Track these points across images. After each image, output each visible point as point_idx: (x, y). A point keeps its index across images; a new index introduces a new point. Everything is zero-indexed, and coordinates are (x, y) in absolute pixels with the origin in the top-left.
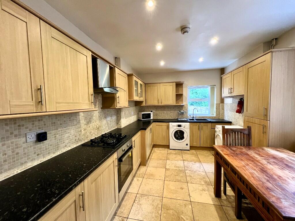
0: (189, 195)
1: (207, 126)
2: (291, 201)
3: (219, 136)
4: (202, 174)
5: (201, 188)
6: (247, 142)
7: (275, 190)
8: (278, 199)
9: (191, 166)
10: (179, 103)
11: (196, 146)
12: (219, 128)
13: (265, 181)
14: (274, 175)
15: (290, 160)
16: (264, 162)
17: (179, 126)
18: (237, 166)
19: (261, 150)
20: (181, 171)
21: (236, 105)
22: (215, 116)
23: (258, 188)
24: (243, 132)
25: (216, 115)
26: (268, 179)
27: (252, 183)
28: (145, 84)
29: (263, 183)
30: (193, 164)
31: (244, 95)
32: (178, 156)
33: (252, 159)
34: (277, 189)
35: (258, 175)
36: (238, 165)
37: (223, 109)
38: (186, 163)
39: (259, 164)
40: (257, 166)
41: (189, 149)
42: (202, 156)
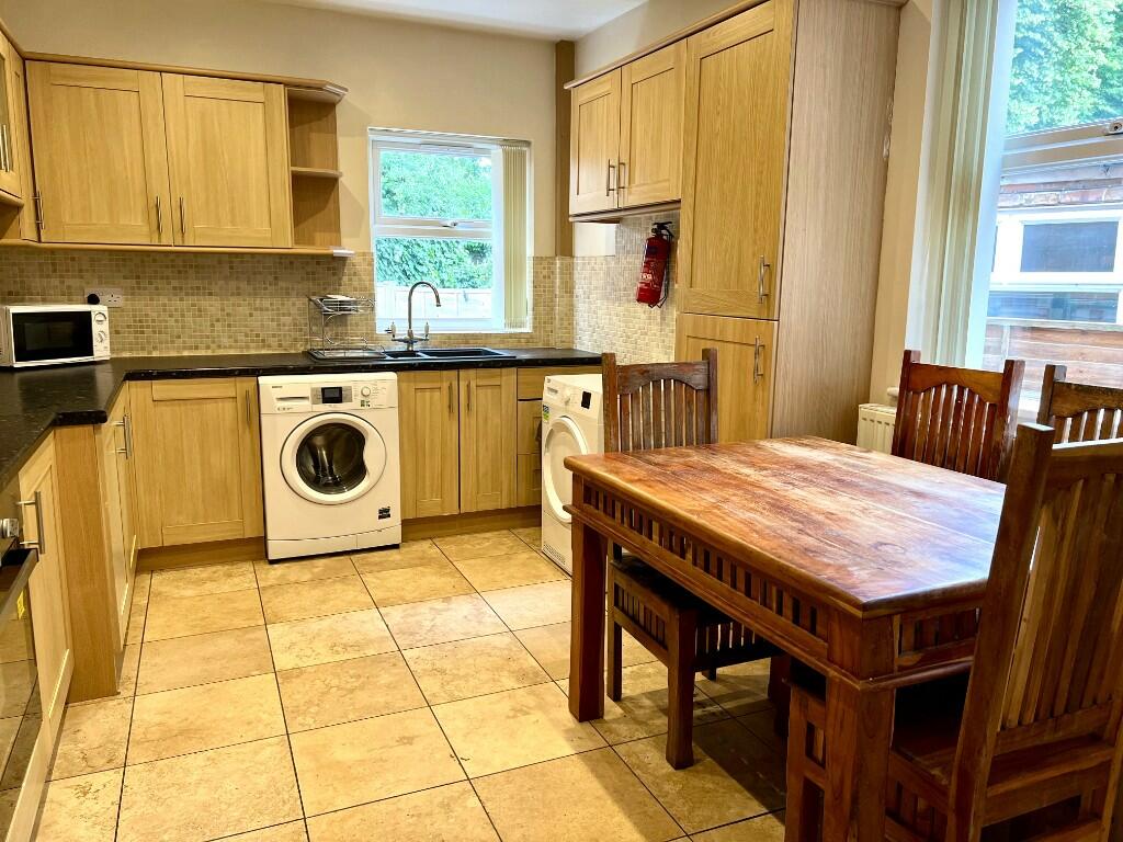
0: (454, 755)
1: (496, 390)
2: (872, 565)
3: (566, 429)
4: (495, 647)
5: (505, 706)
6: (702, 425)
7: (826, 551)
8: (841, 568)
9: (427, 624)
10: (311, 242)
11: (436, 512)
12: (564, 388)
13: (793, 534)
14: (813, 514)
15: (844, 468)
16: (774, 483)
17: (332, 396)
18: (691, 511)
19: (751, 451)
20: (377, 659)
21: (639, 260)
22: (528, 329)
23: (780, 557)
24: (685, 378)
25: (534, 327)
26: (801, 526)
27: (758, 549)
28: (24, 58)
29: (790, 540)
30: (438, 612)
31: (679, 201)
32: (339, 586)
33: (734, 482)
34: (831, 545)
35: (768, 523)
36: (694, 506)
37: (569, 289)
38: (395, 615)
39: (762, 492)
40: (755, 498)
41: (398, 541)
42: (479, 561)
